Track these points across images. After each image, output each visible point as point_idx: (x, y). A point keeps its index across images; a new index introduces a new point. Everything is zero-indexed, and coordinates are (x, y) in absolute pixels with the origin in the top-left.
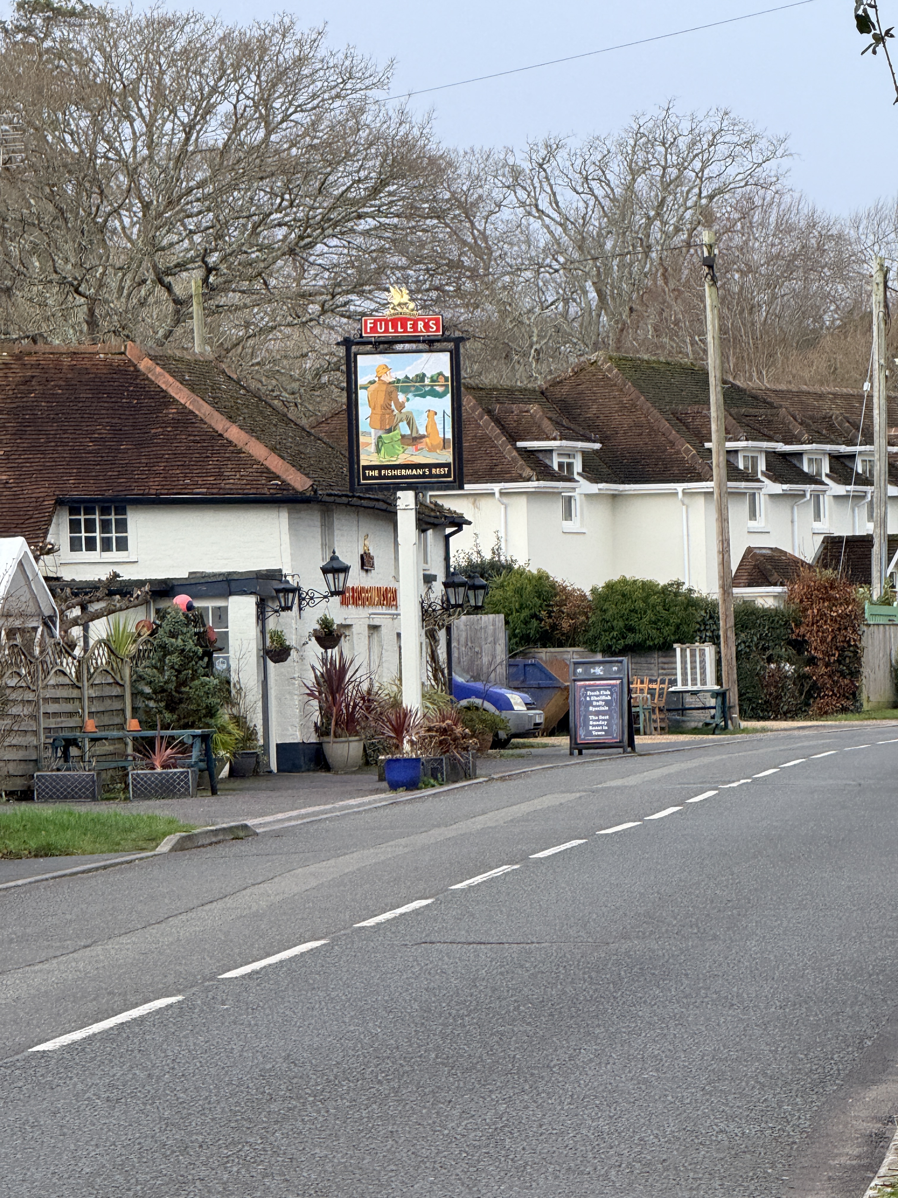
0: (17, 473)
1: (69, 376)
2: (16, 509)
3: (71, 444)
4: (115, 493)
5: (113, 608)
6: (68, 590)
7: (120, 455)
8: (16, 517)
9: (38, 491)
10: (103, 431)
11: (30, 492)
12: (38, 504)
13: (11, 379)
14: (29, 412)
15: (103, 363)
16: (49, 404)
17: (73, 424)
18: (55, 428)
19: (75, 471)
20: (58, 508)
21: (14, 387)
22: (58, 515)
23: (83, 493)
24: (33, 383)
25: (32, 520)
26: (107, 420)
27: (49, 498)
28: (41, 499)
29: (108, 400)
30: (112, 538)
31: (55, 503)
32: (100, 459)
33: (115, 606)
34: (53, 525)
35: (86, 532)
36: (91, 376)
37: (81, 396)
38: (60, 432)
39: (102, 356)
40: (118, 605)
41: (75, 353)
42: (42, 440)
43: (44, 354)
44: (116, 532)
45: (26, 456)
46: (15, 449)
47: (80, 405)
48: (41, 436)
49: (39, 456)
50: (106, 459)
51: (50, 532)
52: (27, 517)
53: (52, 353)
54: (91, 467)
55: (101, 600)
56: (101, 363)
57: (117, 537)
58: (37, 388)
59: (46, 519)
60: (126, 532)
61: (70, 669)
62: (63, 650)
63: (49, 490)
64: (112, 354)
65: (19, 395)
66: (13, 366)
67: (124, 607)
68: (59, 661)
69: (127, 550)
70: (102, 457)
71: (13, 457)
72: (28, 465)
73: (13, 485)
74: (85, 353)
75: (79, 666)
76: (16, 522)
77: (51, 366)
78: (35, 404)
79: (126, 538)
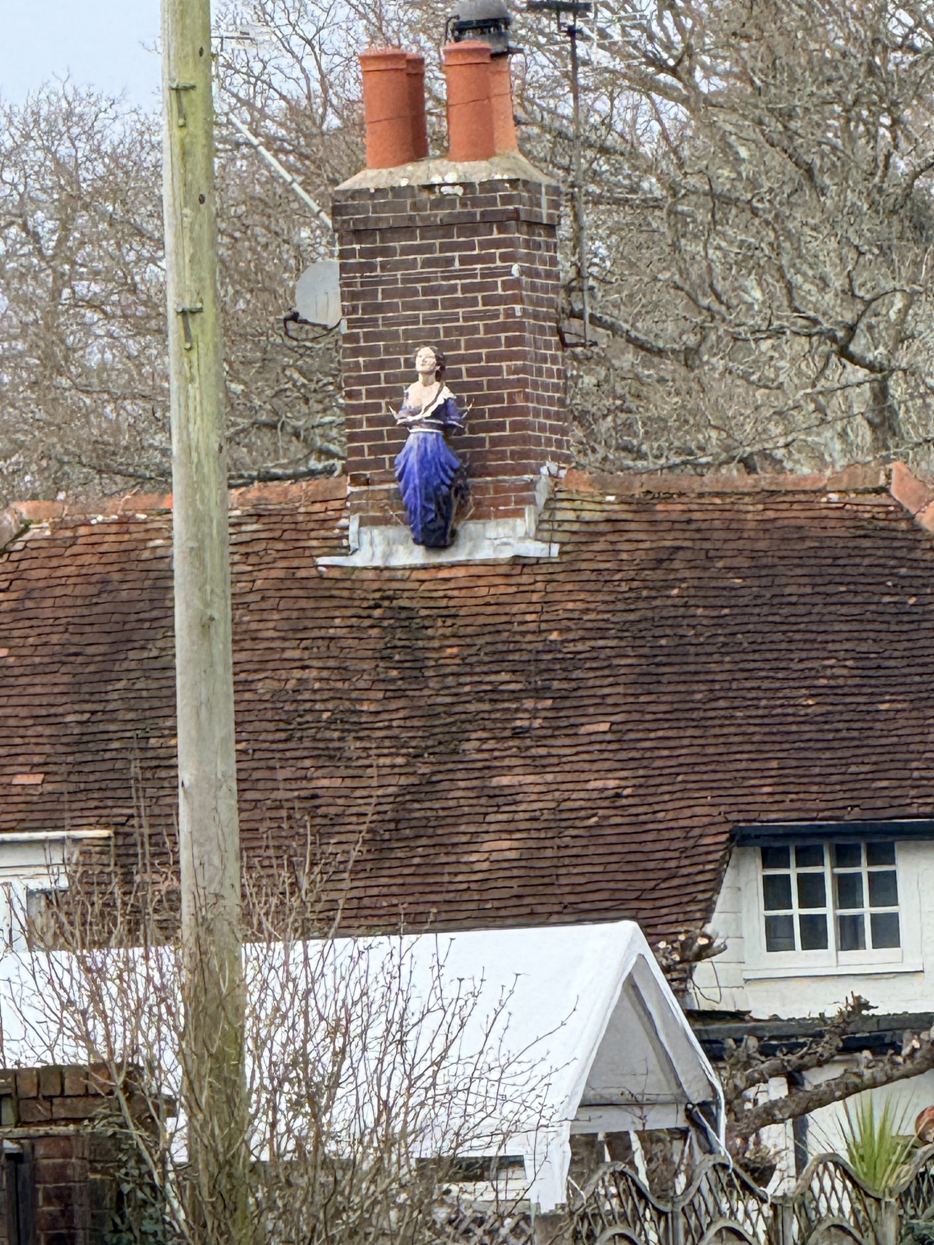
0: (641, 772)
1: (761, 545)
2: (639, 857)
3: (763, 703)
4: (869, 815)
5: (857, 1080)
6: (752, 1042)
7: (878, 725)
8: (640, 876)
9: (688, 813)
10: (837, 671)
11: (671, 815)
12: (691, 843)
13: (624, 556)
14: (668, 631)
15: (837, 514)
16: (715, 613)
17: (768, 656)
18: (727, 667)
19: (774, 764)
20: (735, 850)
21: (632, 574)
22: (737, 867)
23: (794, 815)
24: (677, 565)
25: (675, 882)
26: (848, 646)
27: (713, 830)
28: (696, 832)
29: (849, 598)
30: (862, 916)
31: (731, 839)
32: (830, 736)
33: (860, 1075)
34: (723, 891)
35: (802, 905)
36: (809, 544)
37: (788, 590)
38: (738, 675)
39: (834, 497)
40: (867, 1073)
41: (773, 493)
42: (699, 696)
43: (701, 495)
44: (871, 905)
45: (660, 734)
46: (636, 716)
47: (785, 611)
48: (695, 687)
49: (690, 732)
50: (844, 734)
51: (718, 907)
52: (664, 874)
53: (717, 494)
54: (814, 755)
55: (827, 1062)
56: (831, 514)
57: (874, 917)
58: (687, 574)
59: (708, 876)
60: (896, 904)
61: (753, 1226)
62: (737, 1182)
63: (714, 811)
64: (856, 492)
65: (645, 593)
66: (627, 526)
67: (880, 1077)
68: (725, 1206)
69: (897, 945)
70: (838, 731)
71: (632, 736)
72: (666, 753)
73: (631, 801)
74: (793, 493)
75: (775, 1215)
76: (639, 885)
77: (717, 524)
78: (681, 611)
79: (895, 917)
